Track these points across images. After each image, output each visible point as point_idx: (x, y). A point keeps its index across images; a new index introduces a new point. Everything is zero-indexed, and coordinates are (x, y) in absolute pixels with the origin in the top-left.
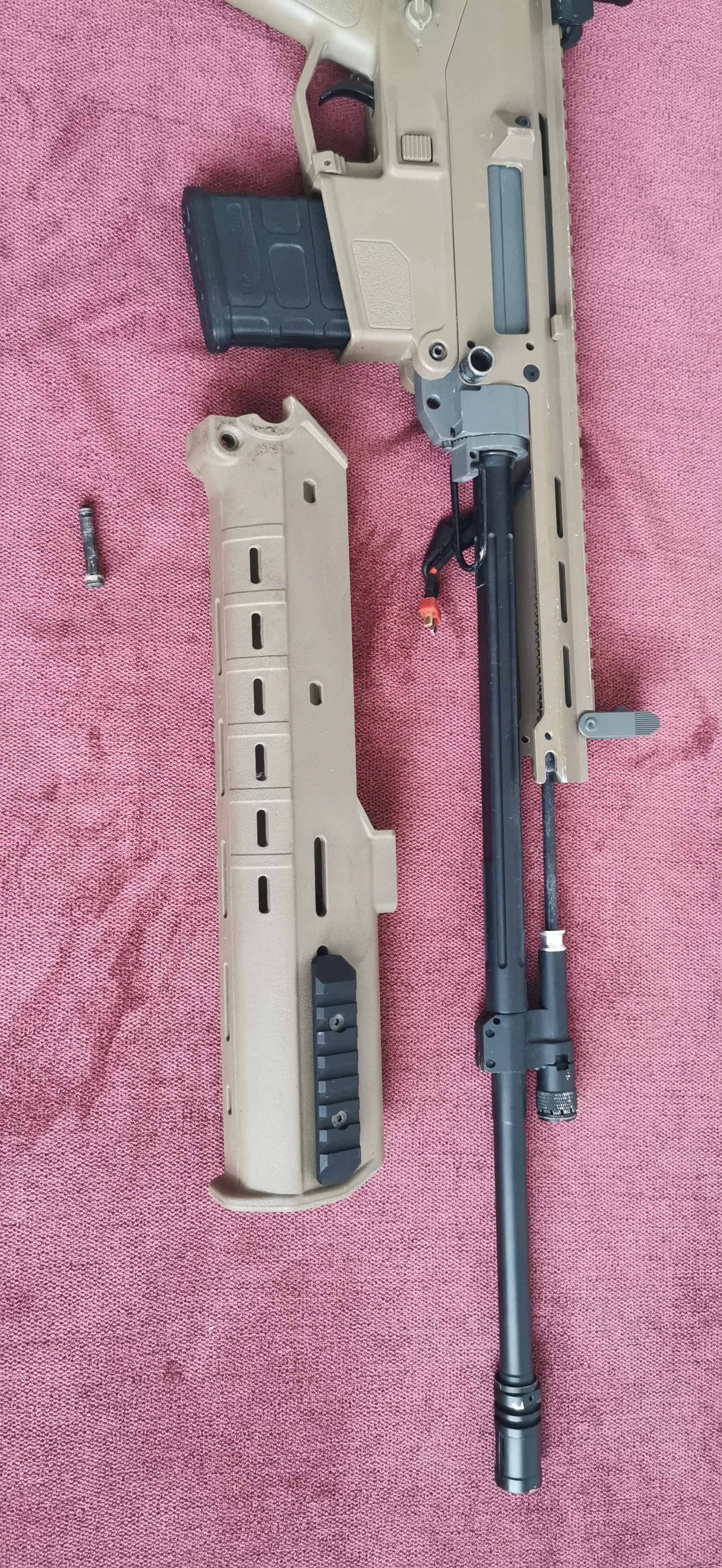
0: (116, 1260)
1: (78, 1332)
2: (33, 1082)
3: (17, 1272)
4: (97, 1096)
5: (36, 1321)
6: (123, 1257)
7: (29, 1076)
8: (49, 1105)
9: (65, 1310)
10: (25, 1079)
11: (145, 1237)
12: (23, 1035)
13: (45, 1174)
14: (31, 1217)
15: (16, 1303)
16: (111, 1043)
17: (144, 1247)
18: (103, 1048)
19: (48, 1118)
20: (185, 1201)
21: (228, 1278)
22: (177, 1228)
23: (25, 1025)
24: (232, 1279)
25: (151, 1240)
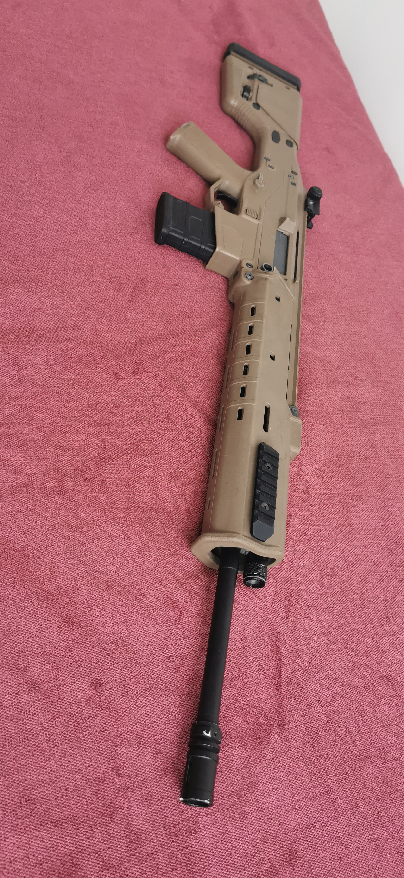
0: (327, 817)
1: (326, 867)
2: (252, 716)
3: (283, 836)
4: (285, 718)
5: (302, 866)
6: (330, 814)
7: (249, 713)
8: (264, 728)
9: (314, 855)
10: (248, 715)
11: (336, 799)
12: (240, 689)
13: (276, 771)
14: (278, 800)
15: (288, 857)
16: (281, 686)
17: (338, 805)
18: (278, 690)
19: (267, 736)
20: (347, 773)
21: (384, 816)
22: (349, 790)
23: (239, 683)
24: (386, 816)
25: (340, 800)
